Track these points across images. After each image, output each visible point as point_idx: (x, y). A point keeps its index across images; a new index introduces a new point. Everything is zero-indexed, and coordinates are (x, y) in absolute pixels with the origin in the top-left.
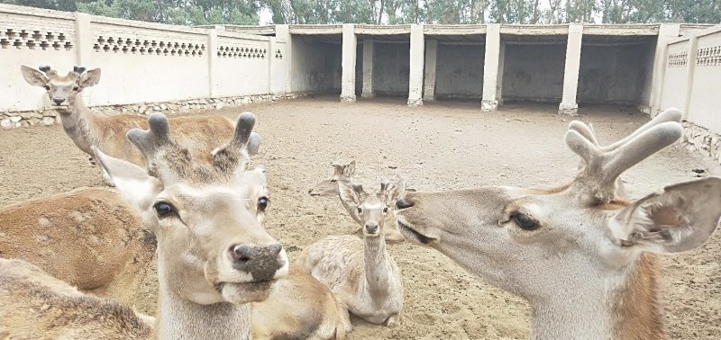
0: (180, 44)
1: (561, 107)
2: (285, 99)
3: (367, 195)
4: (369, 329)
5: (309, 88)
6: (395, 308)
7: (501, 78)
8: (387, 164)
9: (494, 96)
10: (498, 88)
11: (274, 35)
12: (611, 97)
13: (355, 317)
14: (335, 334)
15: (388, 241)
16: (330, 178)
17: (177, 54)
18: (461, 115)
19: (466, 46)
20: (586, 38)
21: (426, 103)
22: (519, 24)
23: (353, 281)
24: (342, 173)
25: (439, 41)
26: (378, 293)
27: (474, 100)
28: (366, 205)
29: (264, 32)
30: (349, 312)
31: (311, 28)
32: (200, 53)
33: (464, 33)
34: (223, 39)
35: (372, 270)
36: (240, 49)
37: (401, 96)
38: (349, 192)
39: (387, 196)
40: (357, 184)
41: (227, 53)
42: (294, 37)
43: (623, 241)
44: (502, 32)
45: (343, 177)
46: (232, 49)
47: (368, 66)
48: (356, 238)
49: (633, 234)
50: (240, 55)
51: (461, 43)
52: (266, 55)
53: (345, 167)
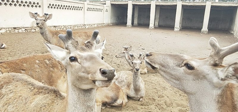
0: (75, 7)
1: (202, 31)
2: (108, 25)
3: (135, 58)
4: (134, 102)
5: (116, 22)
6: (142, 95)
7: (181, 20)
8: (141, 48)
9: (179, 26)
10: (180, 23)
11: (105, 4)
12: (220, 27)
13: (129, 98)
14: (122, 103)
15: (141, 74)
16: (123, 52)
17: (74, 10)
18: (167, 32)
19: (170, 9)
20: (212, 7)
21: (155, 28)
22: (188, 1)
23: (129, 86)
24: (127, 50)
25: (160, 7)
26: (137, 90)
27: (172, 27)
28: (135, 61)
29: (102, 3)
30: (127, 96)
31: (118, 2)
32: (81, 10)
33: (169, 4)
34: (89, 5)
35: (135, 82)
36: (94, 8)
37: (147, 25)
38: (129, 56)
39: (141, 58)
40: (131, 54)
41: (90, 10)
42: (112, 5)
43: (222, 78)
44: (183, 4)
45: (127, 51)
46: (92, 9)
47: (136, 15)
48: (130, 72)
49: (226, 77)
50: (94, 10)
51: (168, 8)
52: (103, 11)
53: (128, 48)
